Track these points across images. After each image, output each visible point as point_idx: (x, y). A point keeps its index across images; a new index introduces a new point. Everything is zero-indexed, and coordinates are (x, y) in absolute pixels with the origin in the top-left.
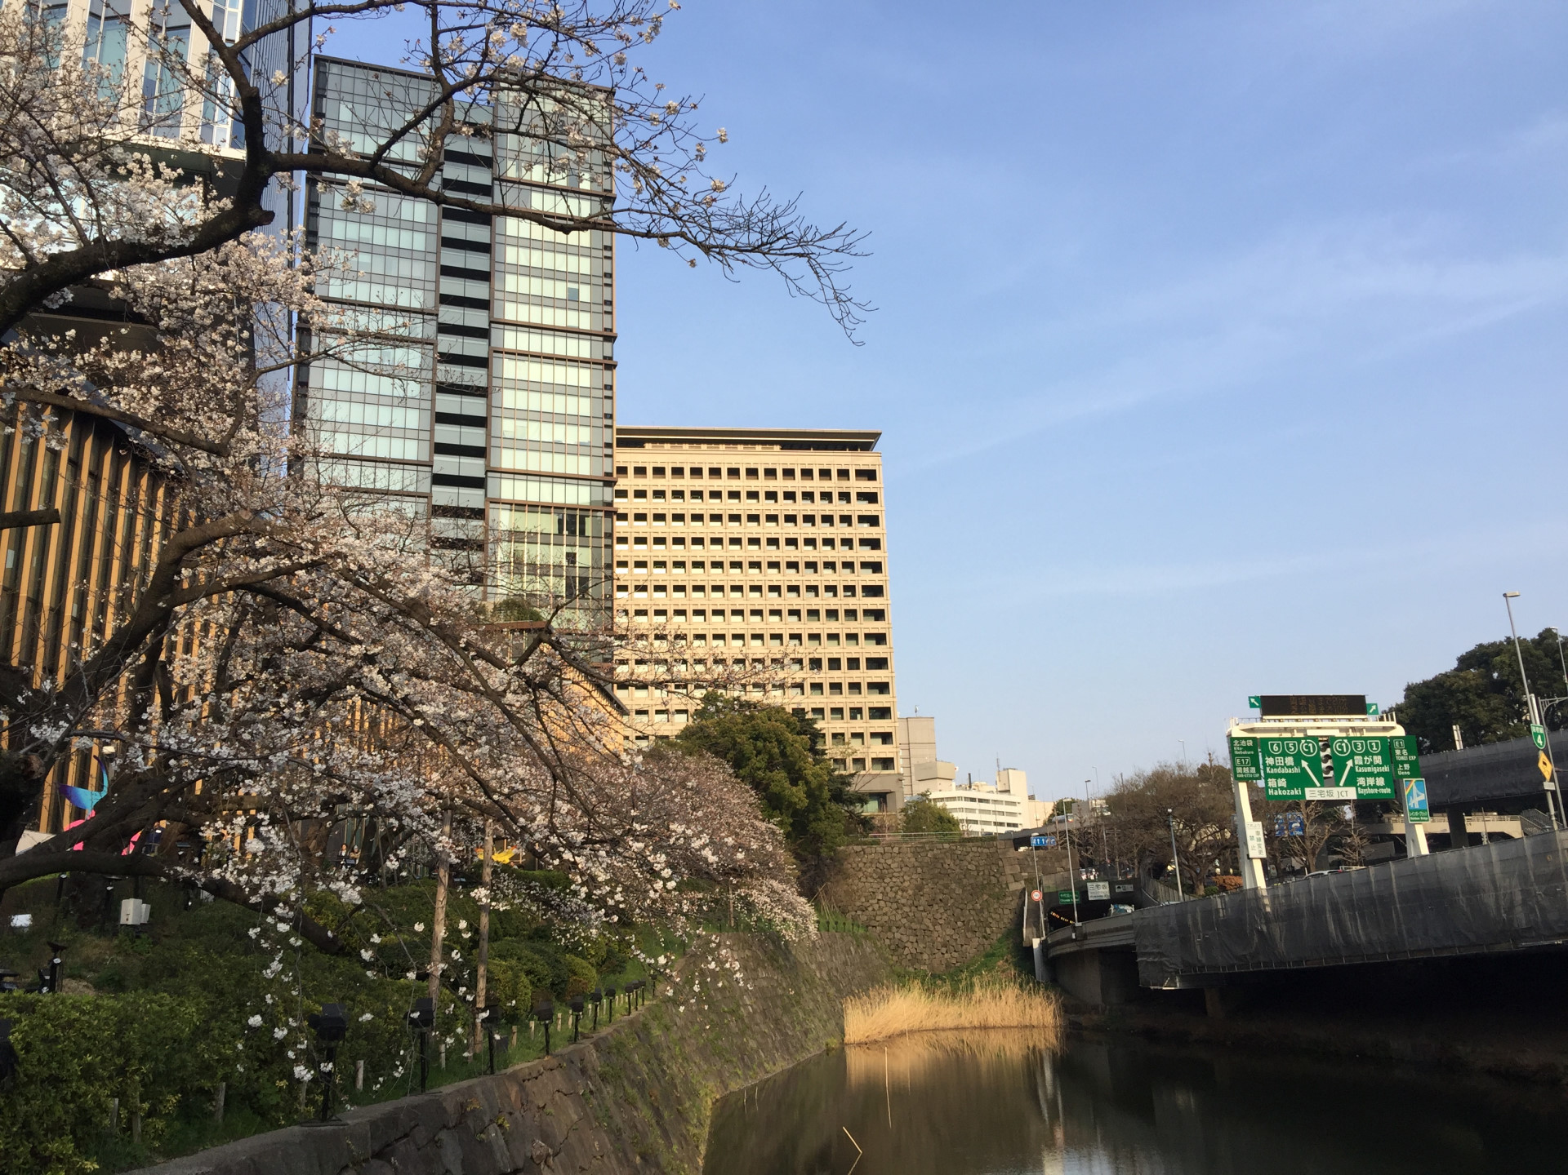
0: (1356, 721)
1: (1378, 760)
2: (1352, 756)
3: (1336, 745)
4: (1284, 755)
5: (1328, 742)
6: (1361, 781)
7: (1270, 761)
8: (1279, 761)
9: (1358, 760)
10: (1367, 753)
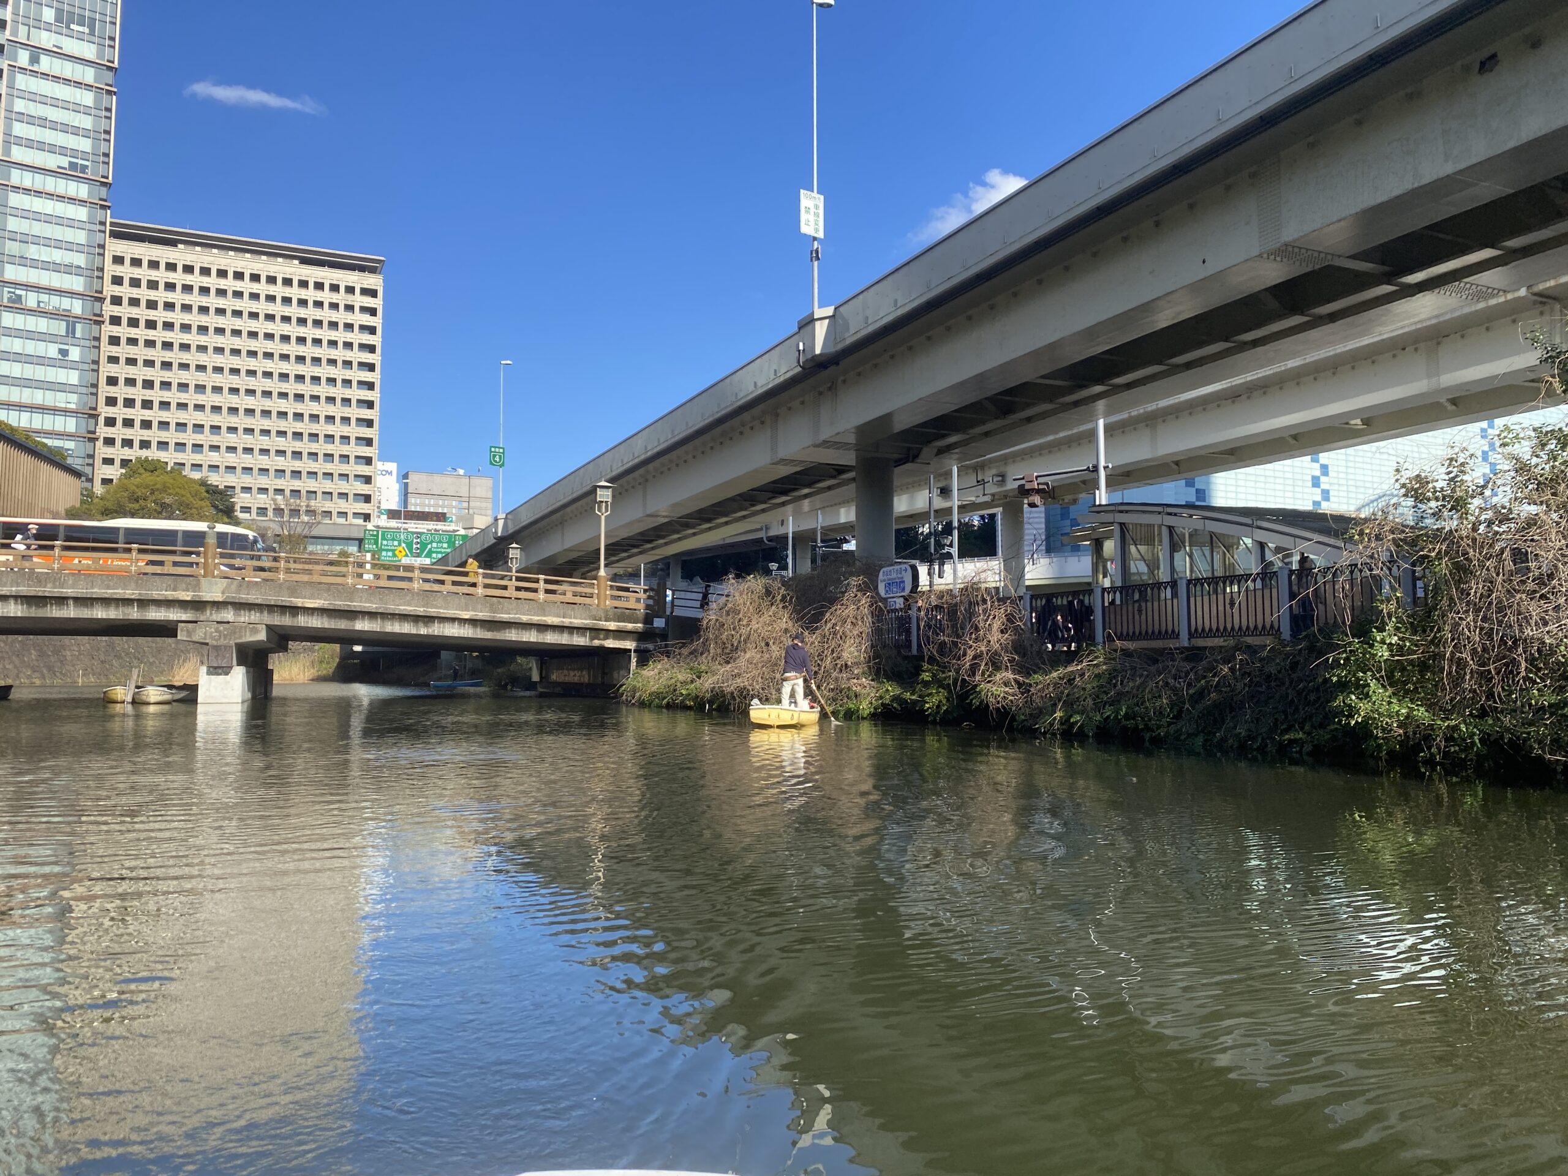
0: (440, 526)
1: (445, 545)
2: (432, 542)
3: (423, 537)
4: (393, 540)
5: (419, 535)
6: (434, 555)
7: (385, 542)
8: (390, 543)
9: (434, 545)
10: (440, 542)
